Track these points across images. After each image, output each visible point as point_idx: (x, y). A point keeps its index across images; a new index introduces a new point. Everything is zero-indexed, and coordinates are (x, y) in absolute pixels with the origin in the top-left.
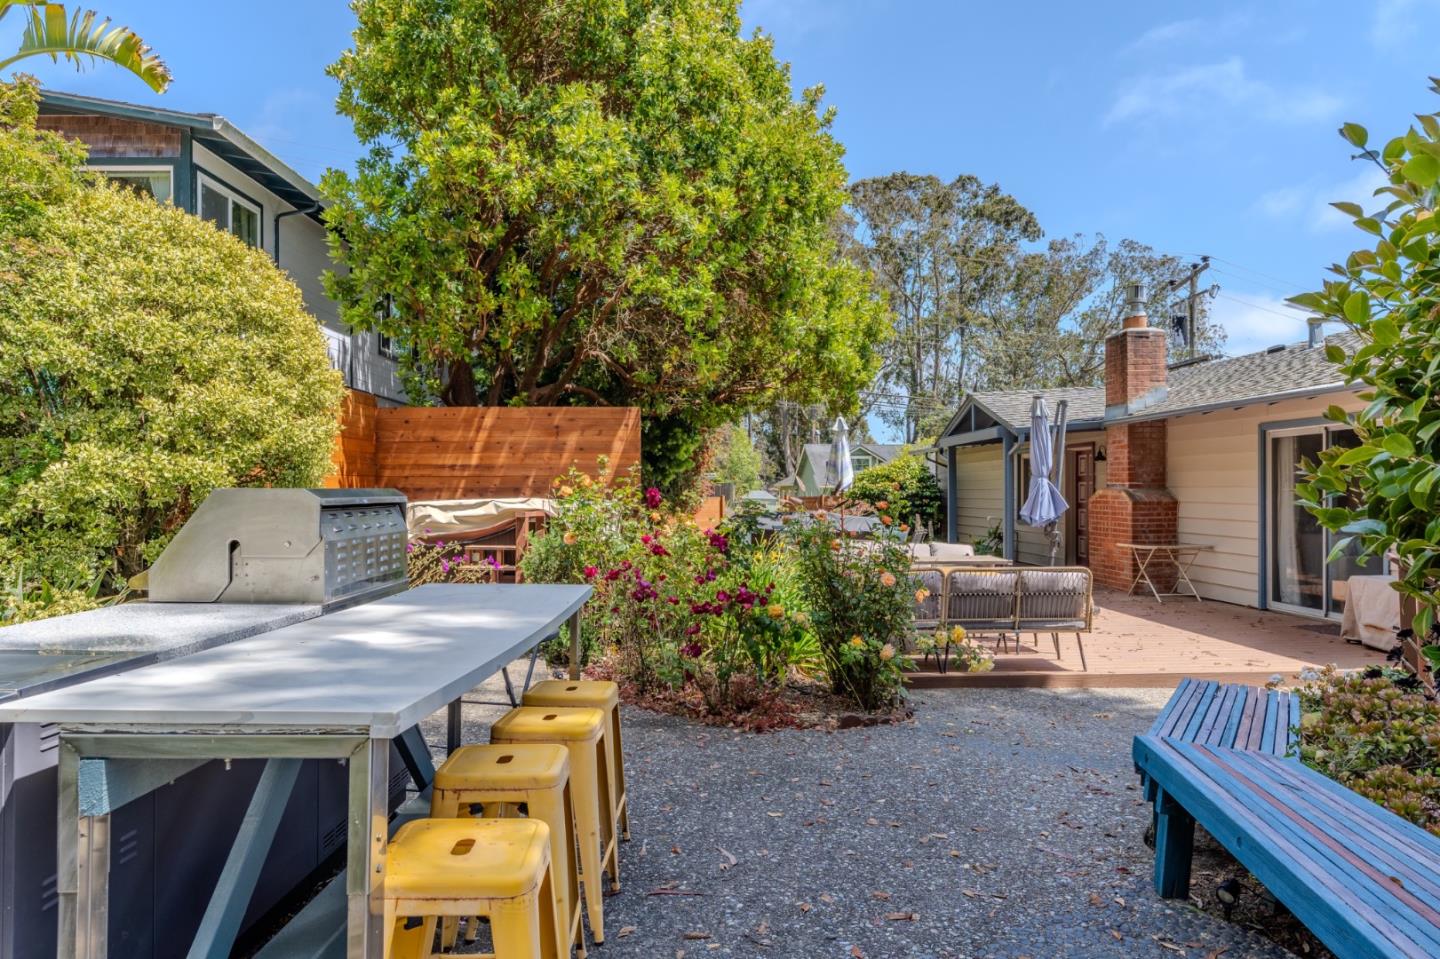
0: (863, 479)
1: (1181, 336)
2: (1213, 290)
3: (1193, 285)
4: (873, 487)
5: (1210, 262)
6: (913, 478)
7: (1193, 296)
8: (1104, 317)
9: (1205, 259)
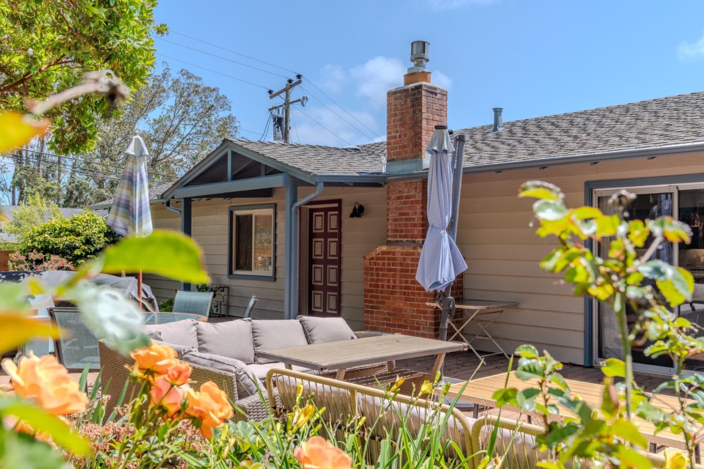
0: (44, 232)
1: (280, 132)
2: (303, 101)
3: (287, 96)
4: (57, 240)
5: (302, 79)
6: (100, 232)
7: (287, 104)
8: (169, 124)
9: (299, 77)
